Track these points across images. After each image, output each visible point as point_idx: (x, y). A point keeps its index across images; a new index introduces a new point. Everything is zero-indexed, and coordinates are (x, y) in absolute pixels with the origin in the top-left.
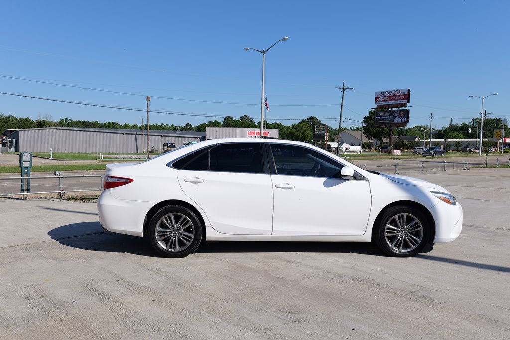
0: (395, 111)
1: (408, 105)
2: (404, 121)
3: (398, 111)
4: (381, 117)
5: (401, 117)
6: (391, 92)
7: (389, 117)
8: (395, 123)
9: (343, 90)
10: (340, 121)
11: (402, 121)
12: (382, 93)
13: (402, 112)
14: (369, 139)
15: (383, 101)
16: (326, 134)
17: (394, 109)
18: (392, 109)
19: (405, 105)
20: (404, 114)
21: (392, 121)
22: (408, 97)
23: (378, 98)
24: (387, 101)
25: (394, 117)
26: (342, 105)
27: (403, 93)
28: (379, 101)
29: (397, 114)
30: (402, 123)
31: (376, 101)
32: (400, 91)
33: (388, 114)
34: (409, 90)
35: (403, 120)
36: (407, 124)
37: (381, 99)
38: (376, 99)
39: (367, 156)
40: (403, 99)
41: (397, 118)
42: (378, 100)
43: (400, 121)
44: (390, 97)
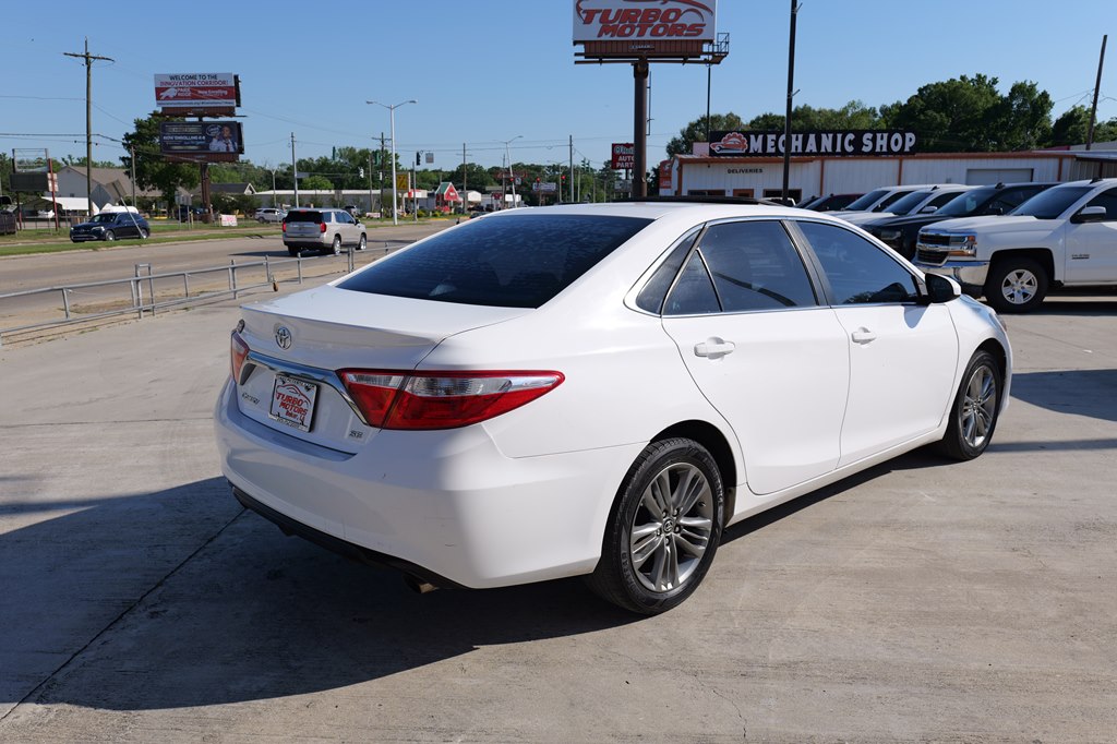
0: (208, 124)
1: (238, 111)
2: (232, 150)
3: (216, 124)
4: (176, 138)
5: (224, 138)
6: (194, 77)
7: (195, 138)
8: (215, 153)
9: (88, 63)
10: (89, 143)
11: (228, 148)
12: (172, 78)
13: (226, 128)
14: (142, 189)
15: (176, 98)
16: (49, 175)
17: (205, 119)
18: (200, 120)
19: (230, 112)
20: (232, 131)
21: (205, 147)
22: (235, 93)
23: (165, 89)
24: (185, 98)
25: (209, 139)
26: (88, 102)
27: (224, 82)
28: (167, 98)
29: (214, 131)
30: (228, 153)
31: (158, 98)
32: (215, 77)
33: (193, 130)
34: (236, 77)
35: (230, 146)
36: (240, 156)
37: (171, 92)
38: (159, 91)
39: (164, 231)
40: (224, 97)
41: (215, 140)
42: (164, 94)
43: (223, 149)
44: (194, 90)
